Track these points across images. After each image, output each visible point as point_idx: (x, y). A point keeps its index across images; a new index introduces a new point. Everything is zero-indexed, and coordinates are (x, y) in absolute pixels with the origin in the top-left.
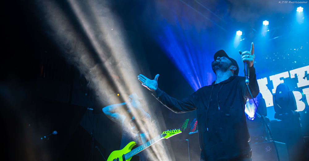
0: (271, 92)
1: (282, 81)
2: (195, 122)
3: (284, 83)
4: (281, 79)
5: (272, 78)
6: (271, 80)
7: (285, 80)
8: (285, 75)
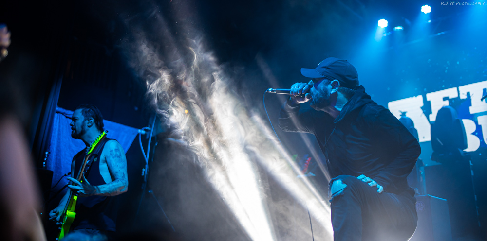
0: (428, 118)
1: (447, 103)
2: (306, 160)
3: (449, 105)
4: (445, 99)
5: (430, 96)
6: (428, 99)
7: (450, 100)
8: (452, 93)
